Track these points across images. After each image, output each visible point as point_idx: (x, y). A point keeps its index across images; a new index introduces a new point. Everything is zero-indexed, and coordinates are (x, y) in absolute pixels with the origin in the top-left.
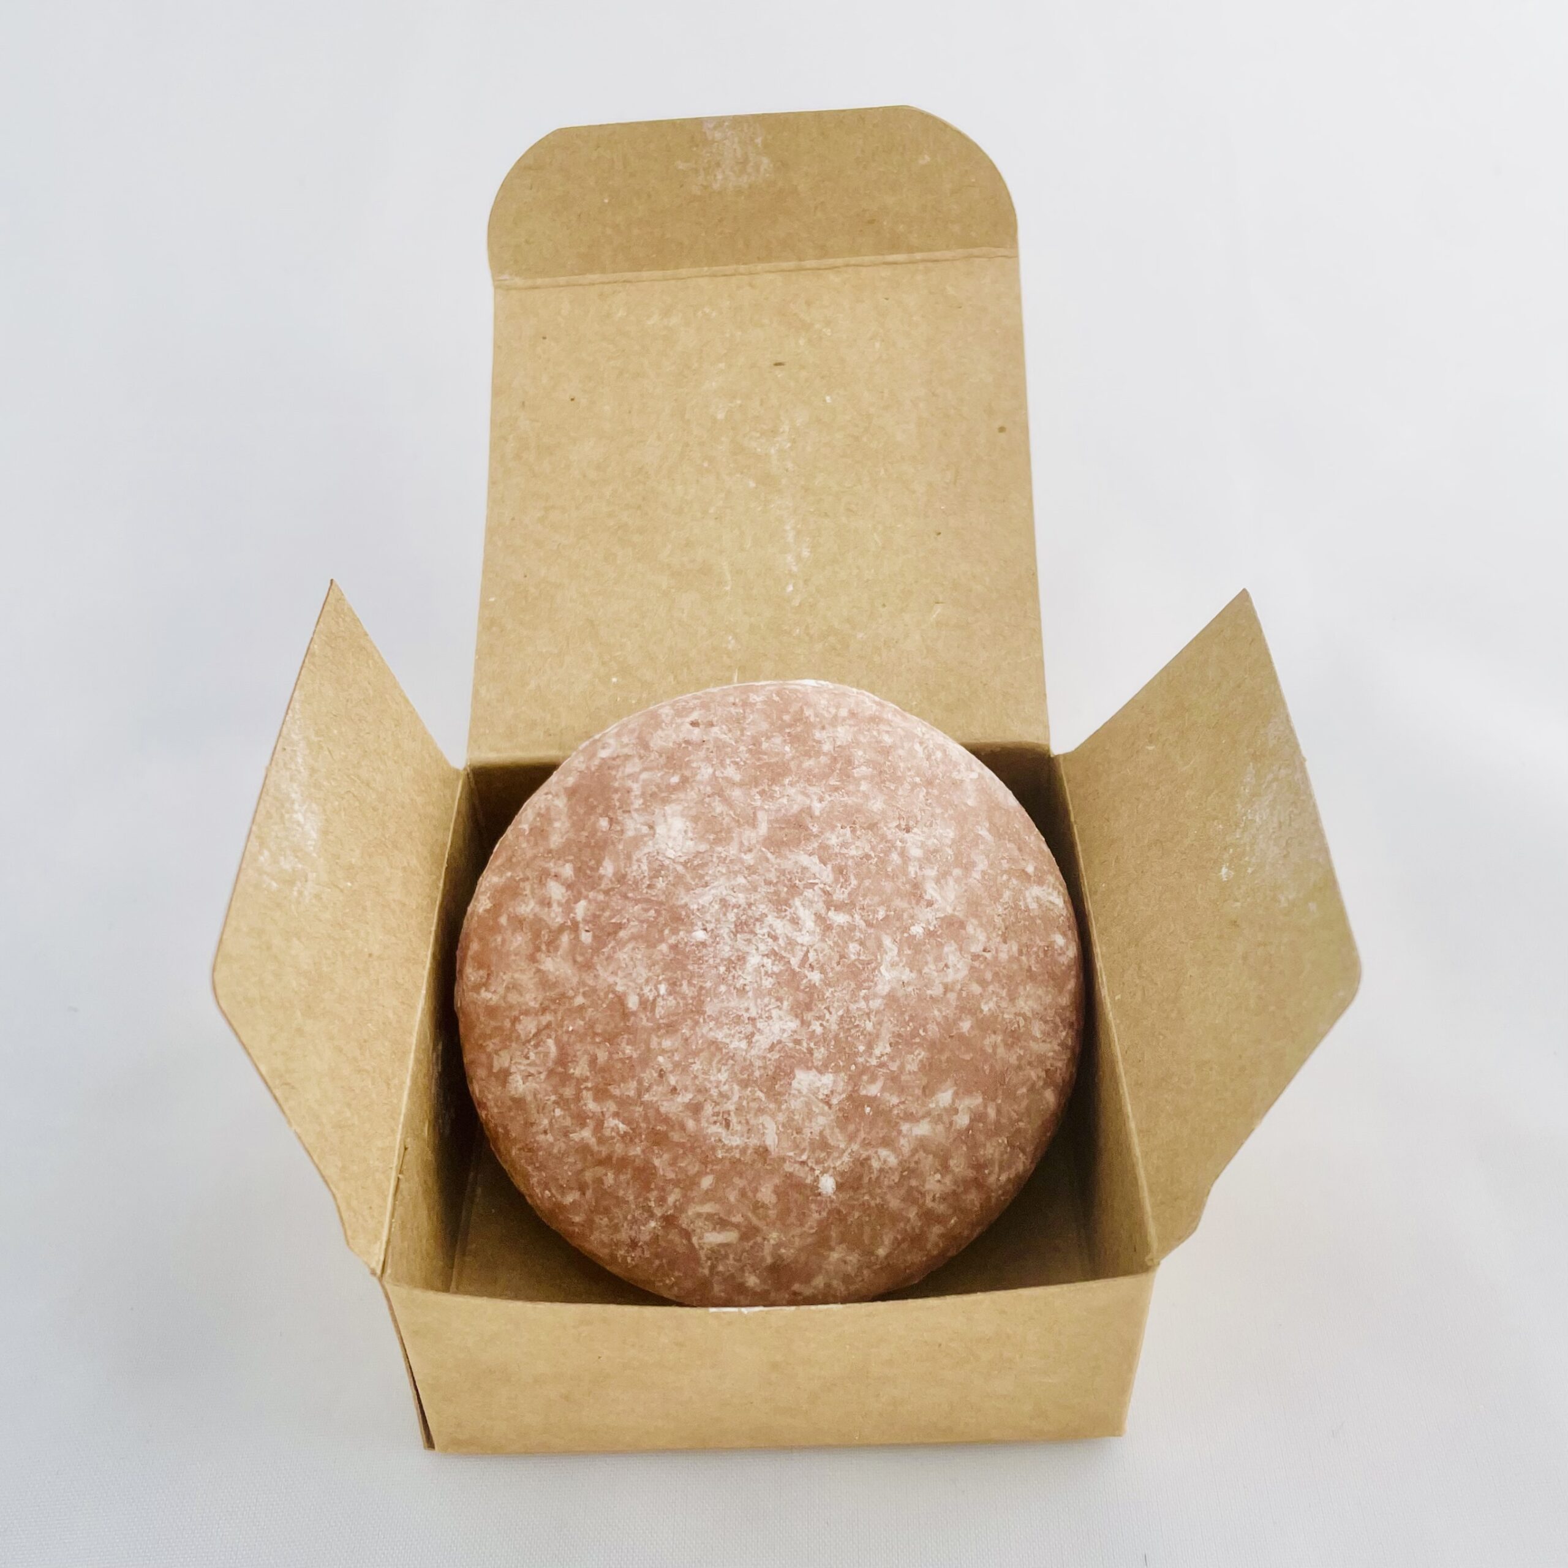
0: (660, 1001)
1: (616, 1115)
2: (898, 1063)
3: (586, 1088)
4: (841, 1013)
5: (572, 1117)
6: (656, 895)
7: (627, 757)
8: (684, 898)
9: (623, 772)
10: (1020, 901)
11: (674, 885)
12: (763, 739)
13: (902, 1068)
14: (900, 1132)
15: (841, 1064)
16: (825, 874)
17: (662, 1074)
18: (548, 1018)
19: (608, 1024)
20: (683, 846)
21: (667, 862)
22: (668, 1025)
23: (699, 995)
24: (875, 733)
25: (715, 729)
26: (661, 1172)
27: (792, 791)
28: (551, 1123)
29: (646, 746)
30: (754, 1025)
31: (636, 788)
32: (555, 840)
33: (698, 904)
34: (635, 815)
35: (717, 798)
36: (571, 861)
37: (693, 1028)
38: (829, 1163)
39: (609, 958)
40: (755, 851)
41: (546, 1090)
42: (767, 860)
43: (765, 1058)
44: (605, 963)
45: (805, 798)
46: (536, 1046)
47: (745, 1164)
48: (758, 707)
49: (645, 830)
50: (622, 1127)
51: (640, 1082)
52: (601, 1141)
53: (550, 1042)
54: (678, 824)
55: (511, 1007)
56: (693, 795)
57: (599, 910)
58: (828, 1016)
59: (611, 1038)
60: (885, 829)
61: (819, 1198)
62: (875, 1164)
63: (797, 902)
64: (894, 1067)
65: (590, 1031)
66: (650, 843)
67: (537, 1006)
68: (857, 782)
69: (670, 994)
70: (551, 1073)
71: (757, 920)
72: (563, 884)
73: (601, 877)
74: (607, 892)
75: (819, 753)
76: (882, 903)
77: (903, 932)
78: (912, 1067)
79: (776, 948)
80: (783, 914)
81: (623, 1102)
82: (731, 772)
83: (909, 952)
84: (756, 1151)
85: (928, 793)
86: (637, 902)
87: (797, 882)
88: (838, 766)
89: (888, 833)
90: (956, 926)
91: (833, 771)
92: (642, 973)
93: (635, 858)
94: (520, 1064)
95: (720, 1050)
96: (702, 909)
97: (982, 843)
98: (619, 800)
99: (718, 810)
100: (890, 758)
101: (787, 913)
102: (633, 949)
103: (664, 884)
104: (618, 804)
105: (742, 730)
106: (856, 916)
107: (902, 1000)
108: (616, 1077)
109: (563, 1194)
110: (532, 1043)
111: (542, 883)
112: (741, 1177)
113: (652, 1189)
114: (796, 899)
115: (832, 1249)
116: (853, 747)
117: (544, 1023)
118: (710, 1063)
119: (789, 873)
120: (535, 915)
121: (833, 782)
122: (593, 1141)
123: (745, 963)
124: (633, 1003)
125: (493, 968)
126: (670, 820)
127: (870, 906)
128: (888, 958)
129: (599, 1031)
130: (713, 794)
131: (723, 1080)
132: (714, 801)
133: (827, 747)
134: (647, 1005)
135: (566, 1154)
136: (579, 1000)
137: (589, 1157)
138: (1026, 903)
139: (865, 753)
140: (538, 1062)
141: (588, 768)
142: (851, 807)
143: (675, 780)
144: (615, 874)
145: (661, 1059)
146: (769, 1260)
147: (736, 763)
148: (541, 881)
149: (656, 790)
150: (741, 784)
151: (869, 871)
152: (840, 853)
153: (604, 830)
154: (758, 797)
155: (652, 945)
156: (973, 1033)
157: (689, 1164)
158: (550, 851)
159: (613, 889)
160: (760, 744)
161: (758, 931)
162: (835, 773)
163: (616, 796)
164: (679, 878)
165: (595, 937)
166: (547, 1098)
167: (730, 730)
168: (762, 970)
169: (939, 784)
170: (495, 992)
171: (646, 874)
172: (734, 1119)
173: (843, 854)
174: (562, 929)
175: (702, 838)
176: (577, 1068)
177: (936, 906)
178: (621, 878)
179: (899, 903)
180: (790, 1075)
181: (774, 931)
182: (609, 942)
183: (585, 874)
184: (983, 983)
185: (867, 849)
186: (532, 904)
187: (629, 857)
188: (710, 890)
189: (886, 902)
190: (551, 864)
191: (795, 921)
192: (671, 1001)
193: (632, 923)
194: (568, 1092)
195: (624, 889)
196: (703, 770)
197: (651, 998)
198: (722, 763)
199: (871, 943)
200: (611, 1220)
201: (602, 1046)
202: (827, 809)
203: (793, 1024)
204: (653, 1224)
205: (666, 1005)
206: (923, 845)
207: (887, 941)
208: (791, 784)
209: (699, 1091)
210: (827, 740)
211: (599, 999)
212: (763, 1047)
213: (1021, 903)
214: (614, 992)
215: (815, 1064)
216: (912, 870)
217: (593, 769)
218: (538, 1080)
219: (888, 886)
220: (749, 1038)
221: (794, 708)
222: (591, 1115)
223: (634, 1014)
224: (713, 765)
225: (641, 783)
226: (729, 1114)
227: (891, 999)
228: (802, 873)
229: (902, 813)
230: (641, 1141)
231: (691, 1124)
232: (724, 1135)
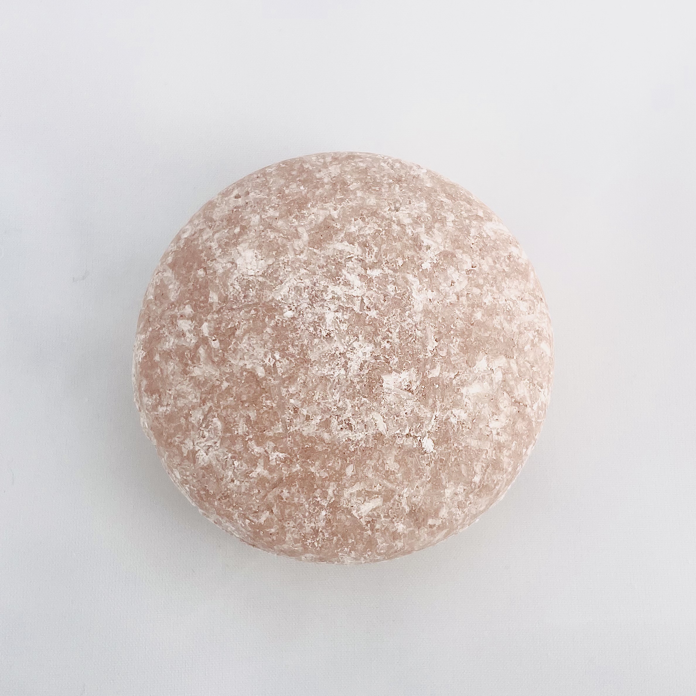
0: (278, 364)
1: (275, 449)
2: (445, 351)
3: (250, 440)
4: (397, 330)
5: (247, 463)
6: (252, 300)
7: (201, 231)
8: (269, 295)
9: (202, 239)
10: (482, 232)
11: (260, 290)
12: (285, 188)
13: (448, 353)
14: (462, 395)
15: (410, 362)
16: (355, 250)
17: (296, 410)
18: (209, 404)
19: (249, 392)
20: (257, 266)
21: (251, 278)
22: (289, 378)
23: (302, 350)
24: (353, 164)
25: (252, 194)
26: (318, 475)
27: (314, 210)
28: (234, 473)
29: (212, 220)
30: (345, 357)
31: (214, 245)
32: (173, 296)
33: (281, 295)
34: (219, 260)
35: (269, 230)
36: (187, 304)
37: (306, 374)
38: (424, 430)
39: (235, 351)
40: (305, 251)
41: (223, 452)
42: (315, 254)
43: (359, 375)
44: (234, 355)
45: (325, 211)
46: (206, 427)
47: (371, 449)
48: (273, 173)
49: (229, 265)
50: (282, 455)
51: (284, 421)
52: (271, 470)
53: (215, 420)
54: (249, 254)
55: (181, 409)
56: (252, 234)
57: (218, 324)
58: (390, 335)
59: (254, 401)
60: (382, 213)
61: (426, 455)
62: (453, 420)
63: (344, 272)
64: (443, 353)
65: (239, 402)
66: (236, 271)
67: (199, 401)
68: (354, 192)
69: (283, 357)
70: (223, 440)
71: (323, 291)
72: (188, 319)
73: (211, 305)
74: (218, 312)
75: (323, 185)
76: (398, 256)
77: (418, 269)
78: (455, 350)
79: (341, 304)
80: (338, 282)
81: (276, 439)
82: (271, 213)
83: (427, 280)
84: (375, 437)
85: (400, 187)
86: (240, 309)
87: (339, 260)
88: (338, 187)
89: (385, 214)
90: (450, 256)
91: (336, 191)
92: (260, 352)
93: (229, 284)
94: (200, 443)
95: (329, 380)
96: (285, 298)
97: (446, 205)
98: (205, 256)
99: (272, 237)
100: (368, 174)
101: (341, 280)
102: (249, 338)
103: (254, 292)
104: (206, 258)
105: (269, 188)
106: (385, 268)
107: (433, 310)
108: (267, 424)
109: (258, 517)
110: (204, 426)
111: (173, 324)
112: (371, 459)
113: (316, 489)
114: (343, 270)
115: (445, 488)
116: (343, 175)
117: (207, 409)
118: (325, 391)
119: (332, 256)
120: (177, 345)
121: (338, 197)
122: (266, 473)
123: (325, 321)
124: (261, 372)
125: (161, 390)
126: (243, 254)
127: (392, 260)
128: (414, 287)
129: (245, 399)
130: (265, 229)
131: (338, 399)
132: (268, 233)
133: (326, 180)
134: (271, 370)
135: (251, 489)
136: (225, 385)
137: (267, 485)
138: (486, 233)
139: (352, 176)
140: (212, 436)
141: (179, 247)
142: (356, 207)
143: (237, 230)
144: (219, 299)
145: (292, 401)
146: (407, 509)
147: (273, 207)
148: (173, 323)
149: (228, 240)
150: (281, 217)
151: (383, 239)
152: (361, 235)
153: (203, 276)
154: (294, 220)
155: (260, 332)
156: (484, 319)
157: (334, 463)
158: (172, 304)
159: (222, 308)
160: (284, 192)
161: (326, 298)
162: (338, 192)
163: (203, 255)
164: (262, 284)
165: (220, 341)
166: (226, 457)
167: (261, 191)
168: (338, 321)
169: (405, 180)
170: (168, 405)
171: (240, 290)
172: (353, 422)
173: (363, 235)
174: (197, 347)
175: (268, 256)
176: (239, 429)
177: (432, 248)
178: (224, 300)
179: (409, 253)
180: (380, 381)
181: (336, 294)
182: (232, 341)
183: (200, 307)
184: (478, 286)
185: (376, 227)
186: (172, 340)
187: (225, 285)
188: (285, 284)
189: (401, 254)
190: (176, 310)
191: (347, 283)
192: (285, 362)
193: (242, 323)
194: (238, 447)
195: (229, 305)
196: (253, 218)
197: (272, 365)
198: (264, 210)
199: (400, 282)
200: (295, 521)
201: (250, 408)
202: (341, 213)
203: (370, 348)
204: (324, 513)
205: (283, 365)
206: (410, 215)
207: (410, 277)
208: (313, 206)
209: (324, 412)
210: (324, 176)
211: (238, 379)
212: (356, 369)
213: (483, 234)
214: (246, 370)
215: (393, 368)
216: (409, 231)
217: (182, 246)
218: (216, 448)
219: (398, 245)
220: (345, 366)
221: (297, 166)
222: (258, 456)
223: (264, 379)
224: (258, 213)
225: (216, 240)
226: (349, 420)
227: (426, 312)
228: (340, 254)
229: (389, 201)
230: (298, 460)
231: (326, 436)
232: (350, 435)
